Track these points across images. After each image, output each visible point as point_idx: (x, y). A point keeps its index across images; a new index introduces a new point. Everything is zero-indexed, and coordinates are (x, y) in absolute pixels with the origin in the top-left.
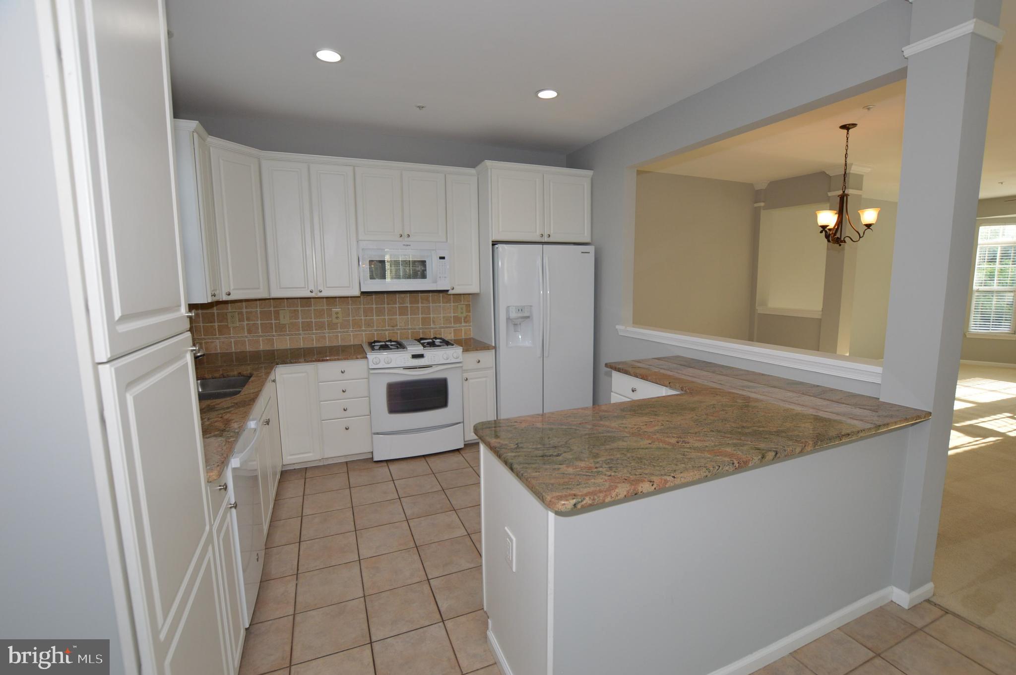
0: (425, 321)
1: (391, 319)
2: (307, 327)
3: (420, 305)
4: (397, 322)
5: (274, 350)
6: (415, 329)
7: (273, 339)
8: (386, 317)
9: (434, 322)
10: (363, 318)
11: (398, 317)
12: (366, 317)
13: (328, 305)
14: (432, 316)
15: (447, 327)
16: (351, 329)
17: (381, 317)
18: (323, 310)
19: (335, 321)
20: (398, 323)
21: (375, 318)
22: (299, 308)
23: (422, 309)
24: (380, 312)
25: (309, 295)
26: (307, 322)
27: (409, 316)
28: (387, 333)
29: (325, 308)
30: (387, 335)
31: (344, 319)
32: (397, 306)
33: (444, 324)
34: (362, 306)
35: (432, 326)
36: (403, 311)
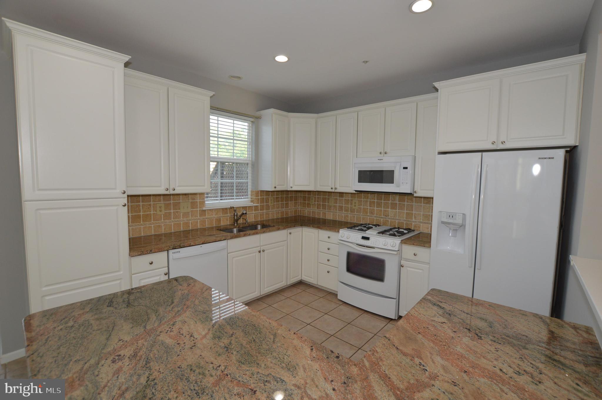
0: (409, 215)
1: (385, 211)
2: (341, 208)
3: (406, 203)
4: (389, 213)
5: (325, 219)
6: (400, 220)
7: (326, 213)
8: (382, 209)
9: (415, 218)
10: (369, 207)
11: (390, 210)
12: (371, 207)
13: (351, 197)
14: (414, 212)
15: (425, 223)
16: (362, 214)
17: (379, 209)
18: (349, 200)
19: (354, 207)
20: (390, 215)
21: (375, 208)
22: (338, 198)
23: (407, 206)
24: (379, 205)
25: (330, 190)
26: (341, 206)
27: (397, 210)
28: (382, 219)
29: (350, 199)
30: (382, 222)
31: (359, 207)
32: (390, 202)
33: (423, 220)
34: (369, 200)
35: (413, 220)
36: (394, 206)
